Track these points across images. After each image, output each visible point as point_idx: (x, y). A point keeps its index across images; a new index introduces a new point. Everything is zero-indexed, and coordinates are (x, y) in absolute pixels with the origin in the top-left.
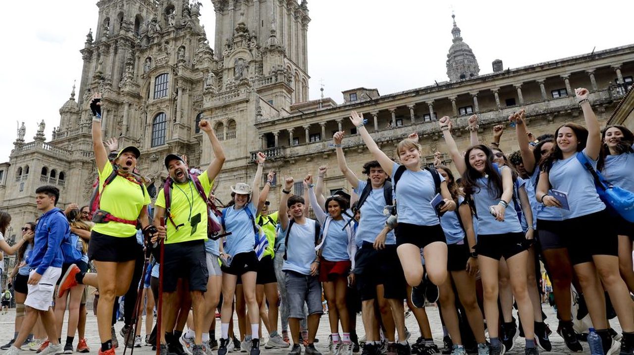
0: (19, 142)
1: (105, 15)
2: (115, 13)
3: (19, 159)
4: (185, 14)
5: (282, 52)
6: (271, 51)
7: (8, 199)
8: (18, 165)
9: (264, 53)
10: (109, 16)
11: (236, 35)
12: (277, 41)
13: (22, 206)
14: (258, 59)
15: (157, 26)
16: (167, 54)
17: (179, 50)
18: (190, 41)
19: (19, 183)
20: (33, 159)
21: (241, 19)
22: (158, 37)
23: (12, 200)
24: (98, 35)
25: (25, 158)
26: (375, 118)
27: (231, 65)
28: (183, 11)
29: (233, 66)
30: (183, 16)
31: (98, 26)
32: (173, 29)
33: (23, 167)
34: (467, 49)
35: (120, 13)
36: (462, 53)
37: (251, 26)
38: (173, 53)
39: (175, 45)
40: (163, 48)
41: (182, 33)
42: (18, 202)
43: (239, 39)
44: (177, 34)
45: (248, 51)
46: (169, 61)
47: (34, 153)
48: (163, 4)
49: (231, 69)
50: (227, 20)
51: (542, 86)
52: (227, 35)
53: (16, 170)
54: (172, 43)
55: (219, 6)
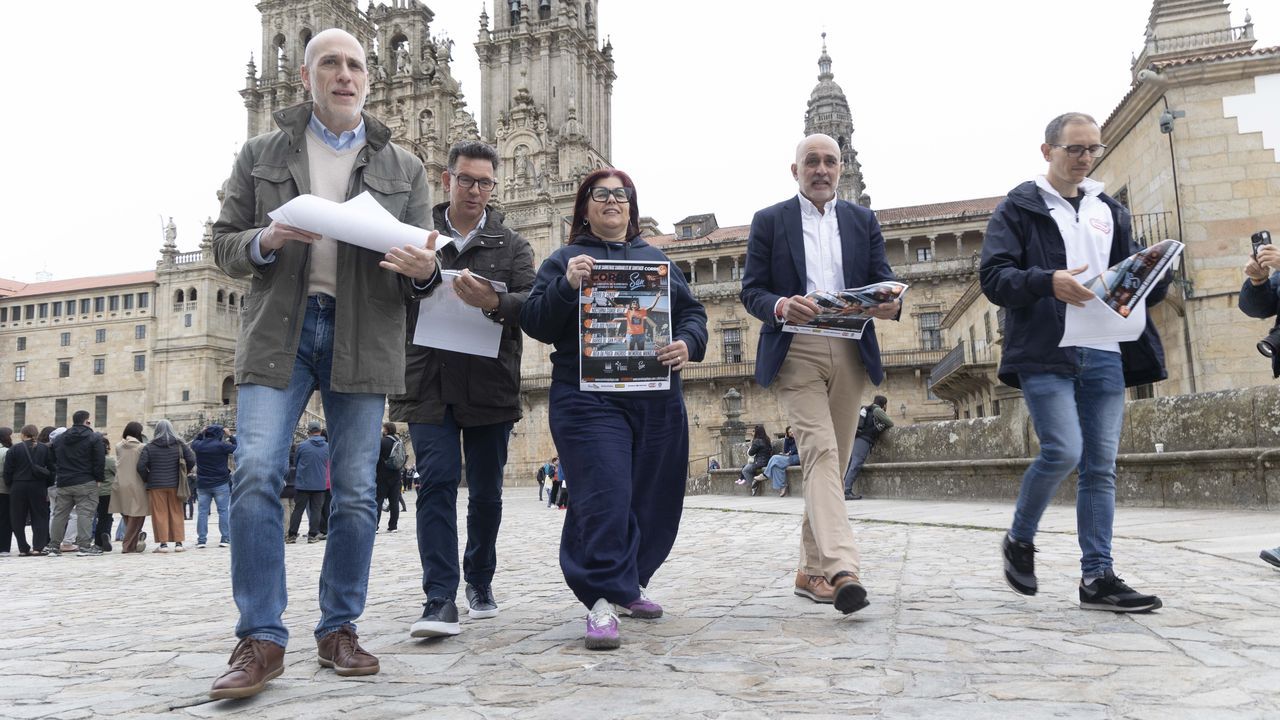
0: (170, 249)
1: (274, 28)
2: (294, 28)
3: (173, 276)
4: (427, 55)
5: (587, 146)
6: (571, 143)
7: (166, 337)
8: (175, 287)
9: (560, 144)
10: (283, 32)
11: (516, 109)
12: (579, 128)
13: (195, 349)
14: (551, 150)
15: (381, 69)
16: (403, 120)
17: (422, 116)
18: (441, 105)
19: (181, 315)
20: (204, 279)
21: (522, 83)
22: (383, 89)
23: (172, 339)
24: (266, 63)
25: (186, 277)
26: (715, 266)
27: (509, 154)
28: (422, 51)
29: (512, 156)
30: (423, 59)
31: (264, 47)
32: (410, 80)
33: (184, 290)
34: (839, 94)
35: (303, 30)
36: (830, 101)
37: (538, 93)
38: (412, 120)
39: (415, 107)
40: (395, 109)
41: (424, 88)
42: (185, 343)
43: (521, 115)
44: (416, 88)
45: (535, 136)
46: (406, 133)
47: (204, 269)
48: (386, 31)
49: (509, 159)
50: (499, 78)
51: (906, 246)
52: (499, 105)
53: (172, 293)
54: (409, 104)
55: (485, 53)
